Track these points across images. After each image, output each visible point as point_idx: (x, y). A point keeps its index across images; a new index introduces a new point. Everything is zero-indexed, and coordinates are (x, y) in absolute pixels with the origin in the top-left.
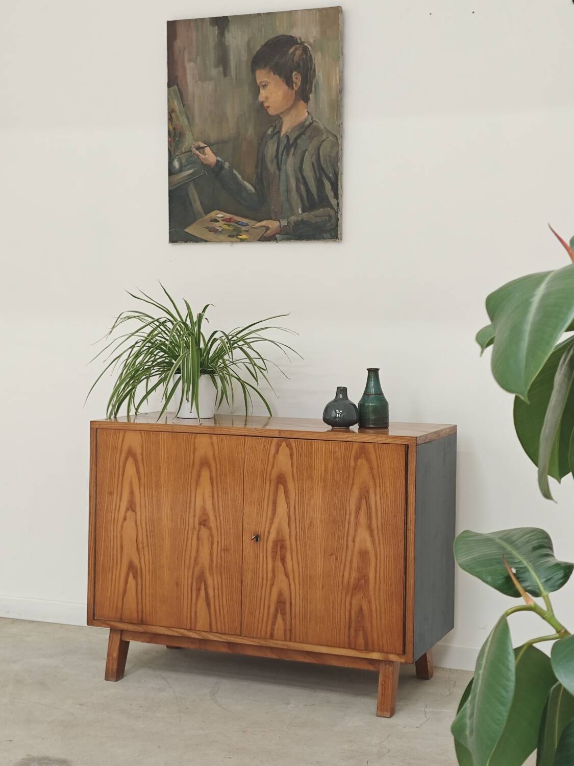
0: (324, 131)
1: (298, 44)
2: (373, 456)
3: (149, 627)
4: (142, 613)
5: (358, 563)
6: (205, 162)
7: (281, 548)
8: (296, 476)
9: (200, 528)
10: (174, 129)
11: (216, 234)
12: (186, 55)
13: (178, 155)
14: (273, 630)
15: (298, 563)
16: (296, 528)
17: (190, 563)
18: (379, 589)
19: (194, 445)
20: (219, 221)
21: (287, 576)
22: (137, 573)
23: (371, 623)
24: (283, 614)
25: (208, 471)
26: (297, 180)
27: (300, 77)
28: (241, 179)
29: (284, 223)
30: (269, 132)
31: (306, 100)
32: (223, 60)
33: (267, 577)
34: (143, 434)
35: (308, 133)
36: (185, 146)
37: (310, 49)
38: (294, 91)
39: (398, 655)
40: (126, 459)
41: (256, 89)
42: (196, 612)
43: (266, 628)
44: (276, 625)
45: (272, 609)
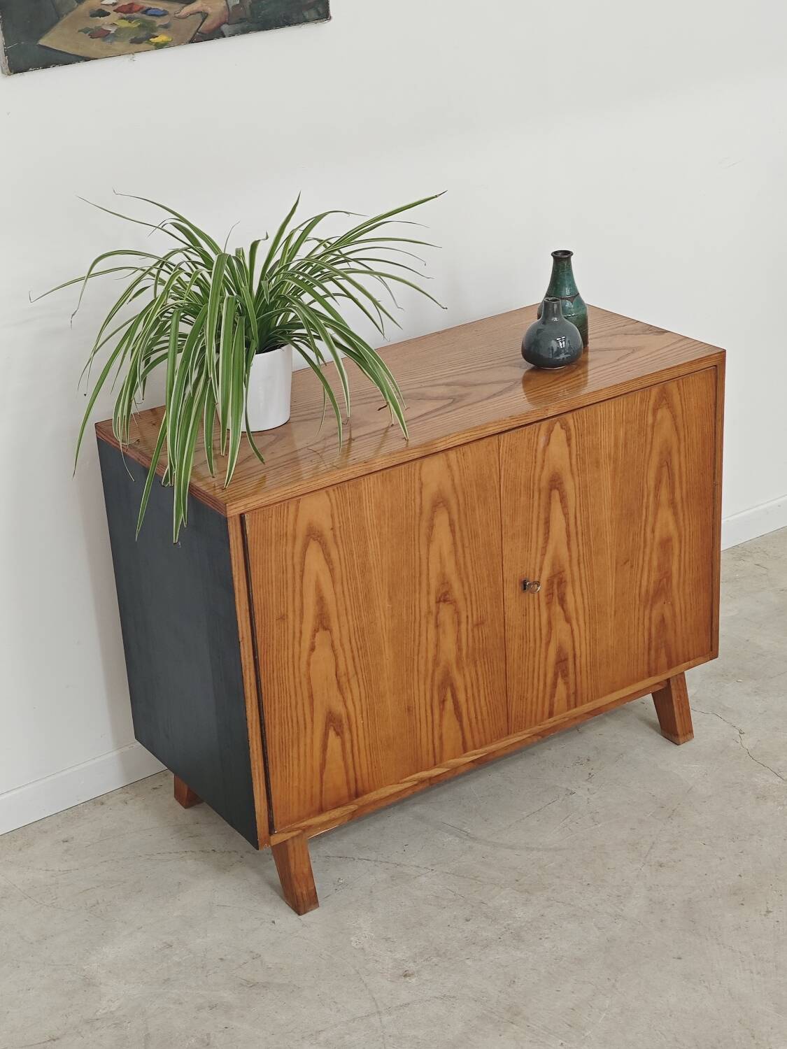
3: (365, 797)
4: (356, 781)
7: (558, 584)
8: (575, 469)
9: (438, 608)
14: (552, 704)
15: (582, 594)
16: (578, 546)
17: (426, 669)
18: (684, 582)
19: (420, 479)
20: (109, 14)
21: (568, 620)
22: (341, 725)
25: (445, 512)
29: (234, 1)
33: (541, 634)
34: (330, 494)
42: (441, 738)
43: (543, 706)
44: (556, 695)
45: (550, 675)
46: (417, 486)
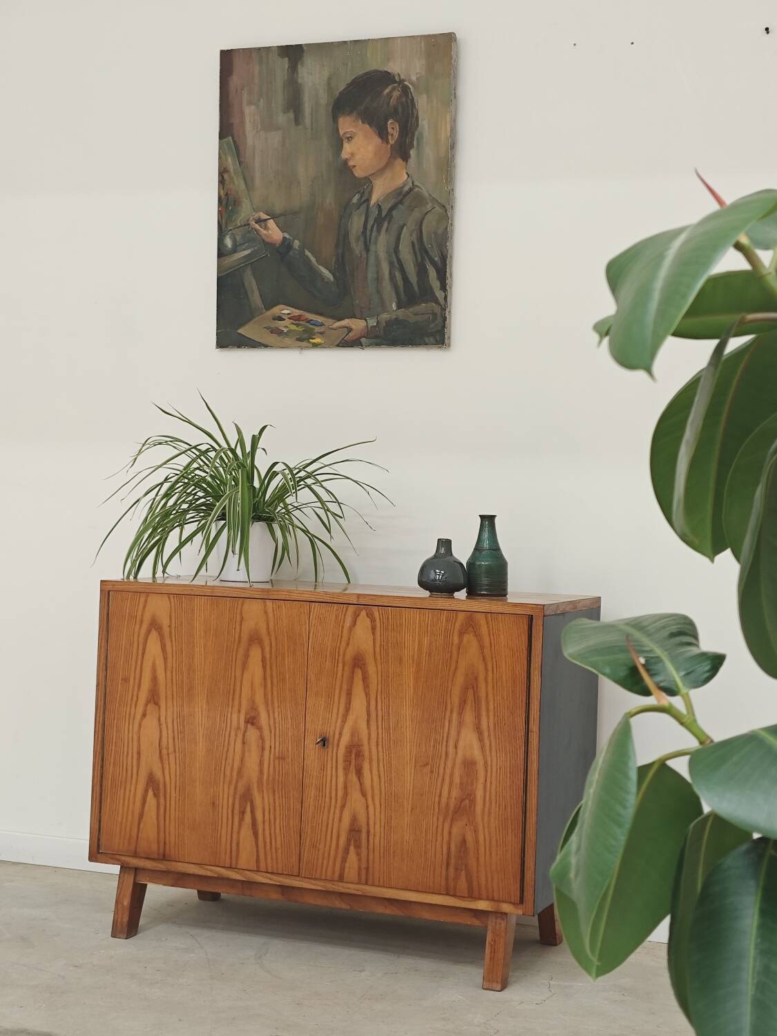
0: (428, 201)
1: (396, 82)
2: (484, 630)
3: (173, 863)
4: (165, 843)
5: (461, 777)
6: (267, 240)
7: (356, 755)
8: (378, 657)
9: (246, 728)
10: (227, 194)
11: (279, 336)
12: (245, 96)
13: (231, 230)
14: (342, 869)
15: (380, 777)
16: (378, 728)
17: (231, 776)
18: (490, 813)
19: (241, 614)
20: (284, 320)
21: (364, 794)
22: (158, 789)
23: (478, 859)
24: (358, 847)
25: (260, 649)
26: (391, 264)
27: (398, 127)
28: (316, 264)
29: (372, 322)
30: (355, 200)
31: (406, 158)
32: (294, 104)
33: (336, 795)
34: (172, 600)
35: (407, 202)
36: (240, 218)
37: (412, 90)
38: (389, 146)
39: (514, 904)
40: (148, 632)
41: (338, 142)
42: (238, 844)
43: (334, 864)
44: (348, 860)
45: (343, 839)
46: (239, 618)
